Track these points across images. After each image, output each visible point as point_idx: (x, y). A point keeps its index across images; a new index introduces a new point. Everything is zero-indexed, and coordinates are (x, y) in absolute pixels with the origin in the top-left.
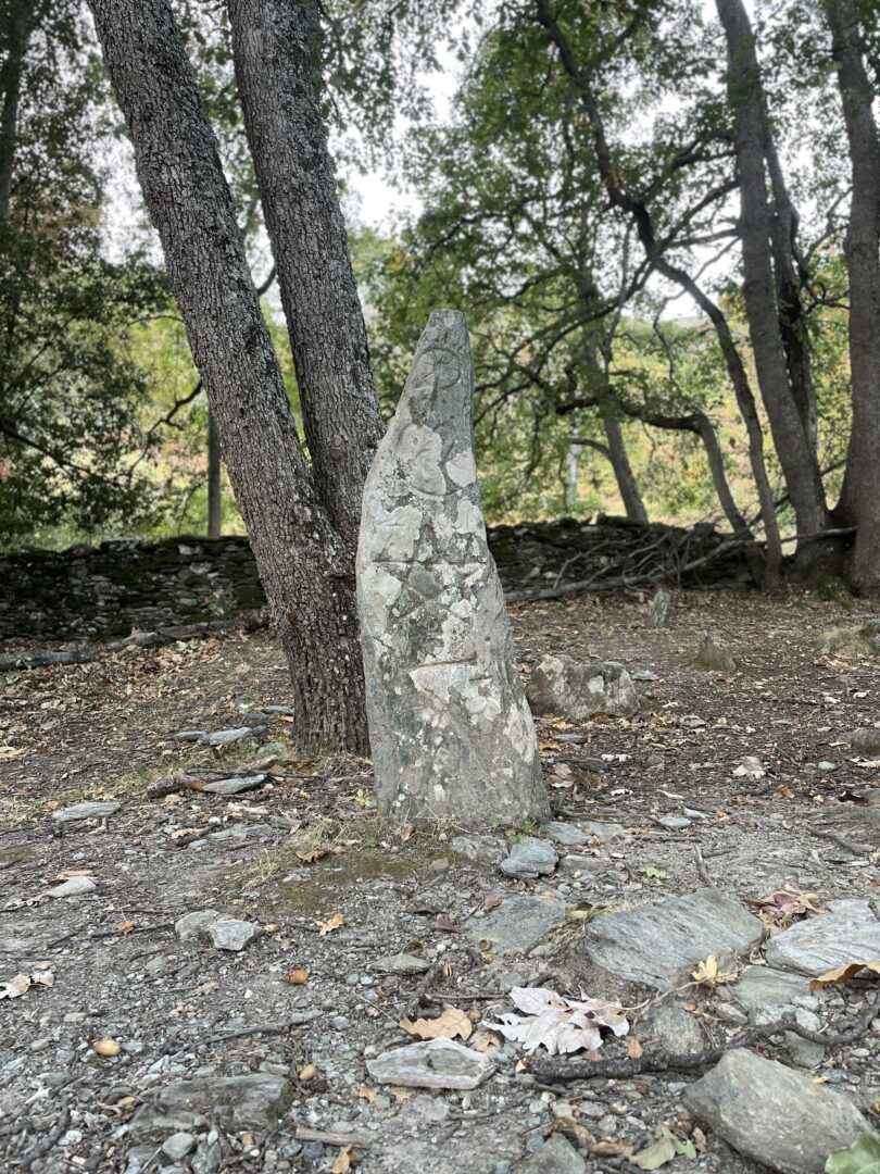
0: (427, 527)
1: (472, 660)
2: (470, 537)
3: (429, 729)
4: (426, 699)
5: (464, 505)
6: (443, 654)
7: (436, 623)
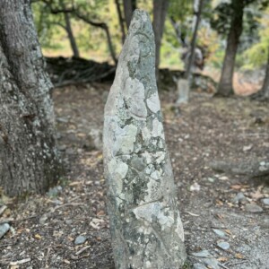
0: (140, 135)
1: (161, 200)
2: (158, 139)
3: (143, 236)
4: (141, 223)
5: (156, 122)
6: (148, 199)
7: (144, 184)
